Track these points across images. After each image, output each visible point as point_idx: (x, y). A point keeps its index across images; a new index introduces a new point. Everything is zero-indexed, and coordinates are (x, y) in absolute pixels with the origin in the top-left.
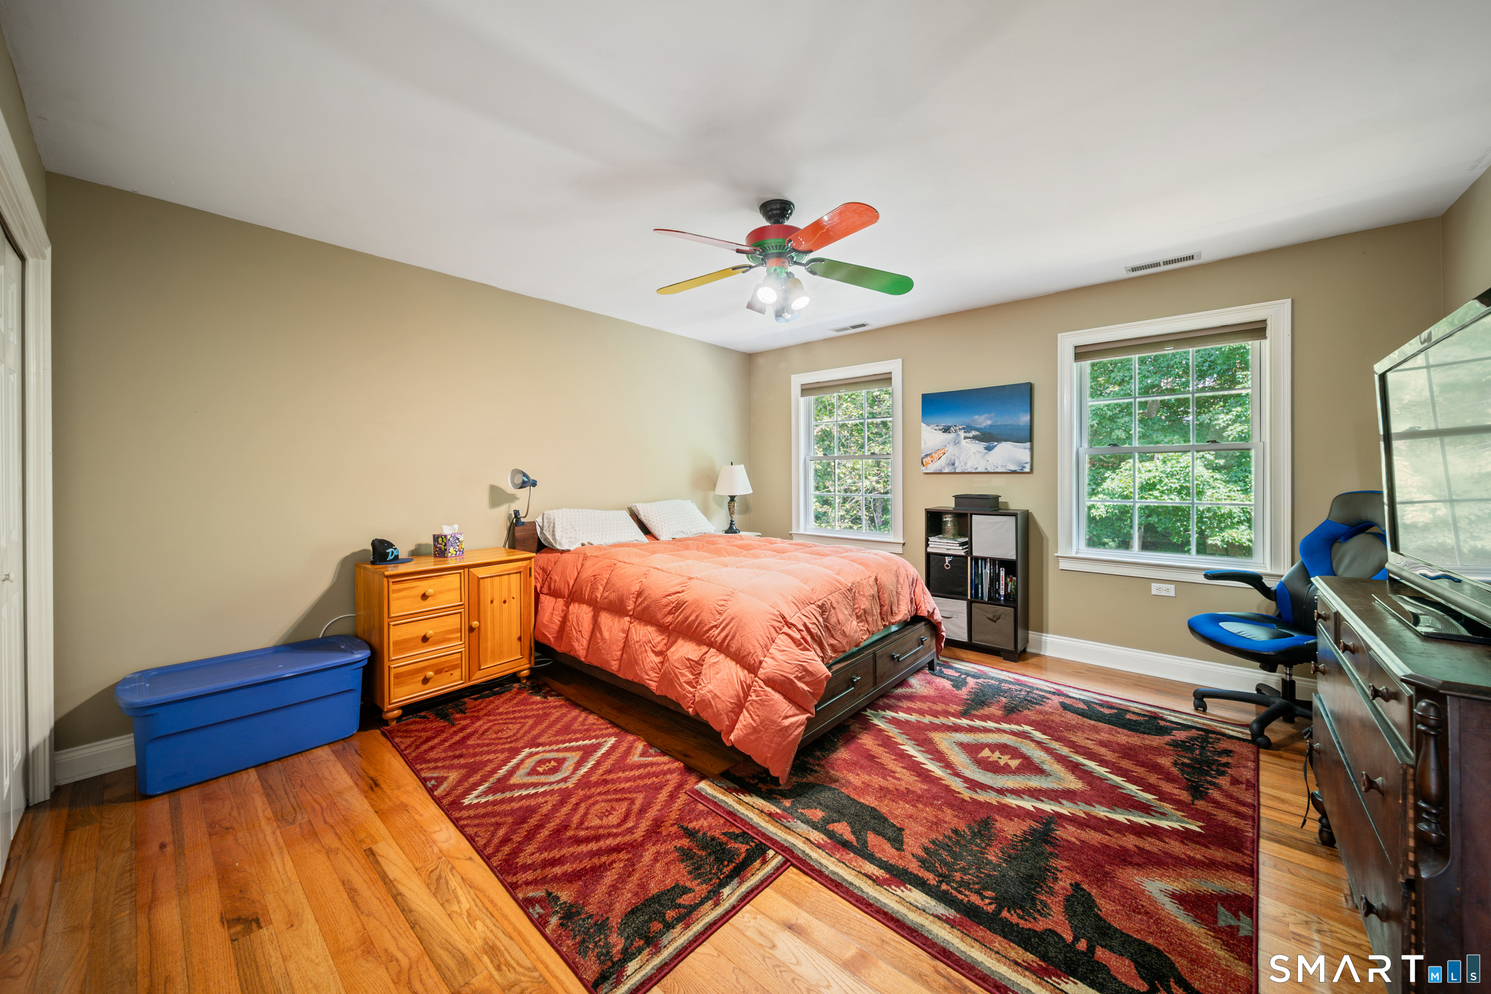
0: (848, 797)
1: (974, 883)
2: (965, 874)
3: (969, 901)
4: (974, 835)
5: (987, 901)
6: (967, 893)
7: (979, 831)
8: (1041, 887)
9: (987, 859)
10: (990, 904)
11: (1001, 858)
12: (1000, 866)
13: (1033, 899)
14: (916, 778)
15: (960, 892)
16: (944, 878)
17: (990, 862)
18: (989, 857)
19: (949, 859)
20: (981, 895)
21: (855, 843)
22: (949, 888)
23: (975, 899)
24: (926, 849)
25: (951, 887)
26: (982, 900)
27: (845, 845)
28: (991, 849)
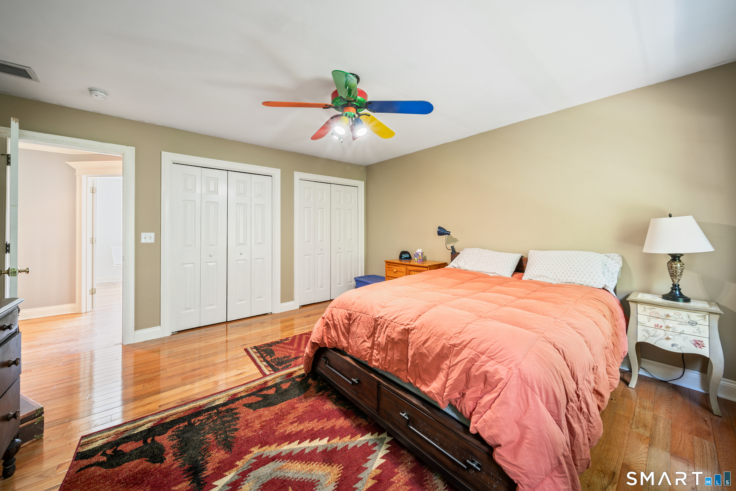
0: (291, 399)
1: (207, 421)
2: (213, 421)
3: (203, 415)
4: (227, 437)
5: (196, 421)
6: (206, 416)
7: (226, 440)
8: (178, 445)
9: (212, 433)
10: (194, 421)
11: (206, 439)
12: (203, 436)
13: (179, 437)
14: (287, 432)
15: (208, 414)
16: (219, 413)
17: (208, 433)
18: (211, 435)
19: (225, 419)
20: (200, 420)
21: (259, 393)
22: (213, 412)
23: (200, 418)
24: (236, 414)
25: (213, 413)
26: (198, 420)
27: (261, 390)
28: (213, 438)
